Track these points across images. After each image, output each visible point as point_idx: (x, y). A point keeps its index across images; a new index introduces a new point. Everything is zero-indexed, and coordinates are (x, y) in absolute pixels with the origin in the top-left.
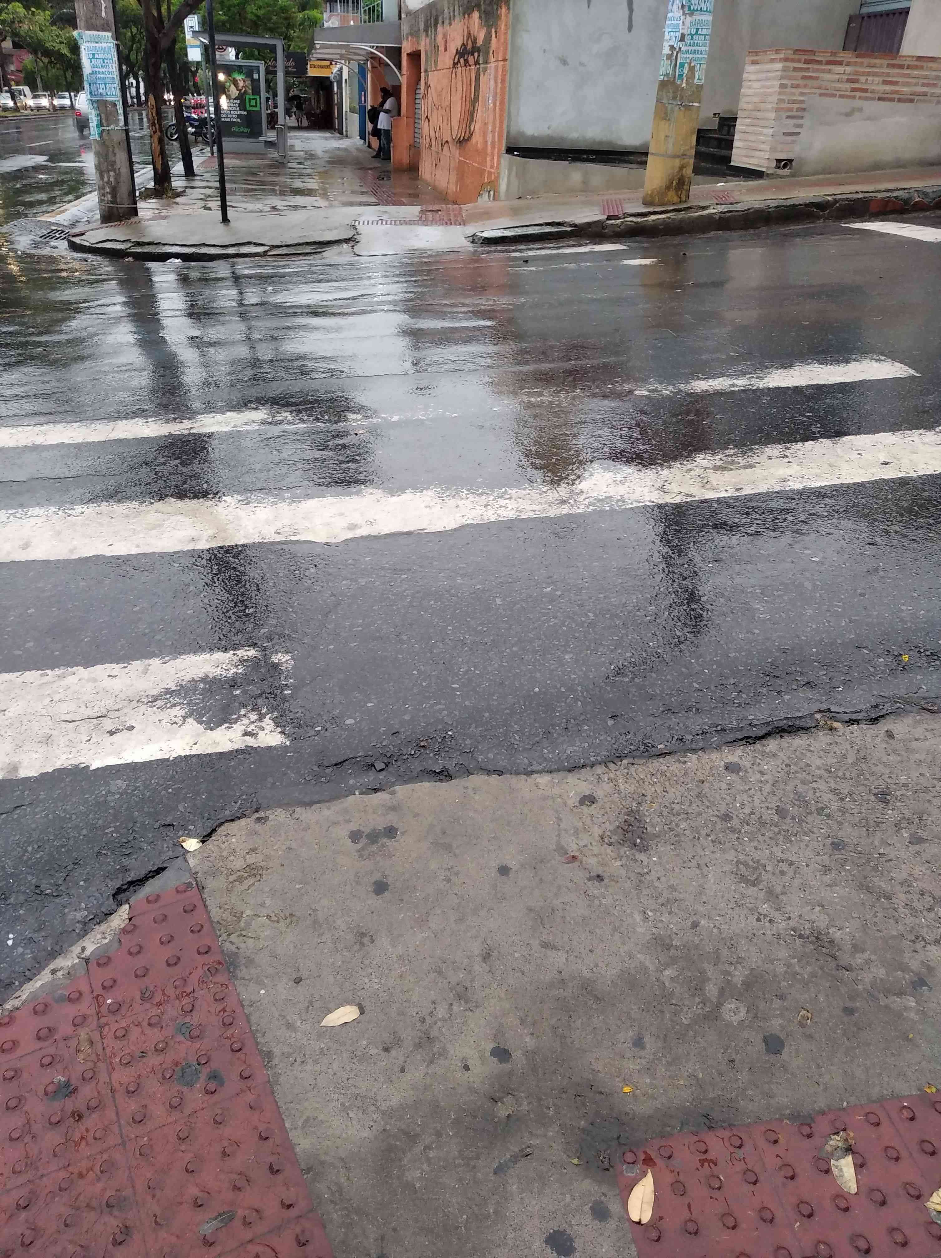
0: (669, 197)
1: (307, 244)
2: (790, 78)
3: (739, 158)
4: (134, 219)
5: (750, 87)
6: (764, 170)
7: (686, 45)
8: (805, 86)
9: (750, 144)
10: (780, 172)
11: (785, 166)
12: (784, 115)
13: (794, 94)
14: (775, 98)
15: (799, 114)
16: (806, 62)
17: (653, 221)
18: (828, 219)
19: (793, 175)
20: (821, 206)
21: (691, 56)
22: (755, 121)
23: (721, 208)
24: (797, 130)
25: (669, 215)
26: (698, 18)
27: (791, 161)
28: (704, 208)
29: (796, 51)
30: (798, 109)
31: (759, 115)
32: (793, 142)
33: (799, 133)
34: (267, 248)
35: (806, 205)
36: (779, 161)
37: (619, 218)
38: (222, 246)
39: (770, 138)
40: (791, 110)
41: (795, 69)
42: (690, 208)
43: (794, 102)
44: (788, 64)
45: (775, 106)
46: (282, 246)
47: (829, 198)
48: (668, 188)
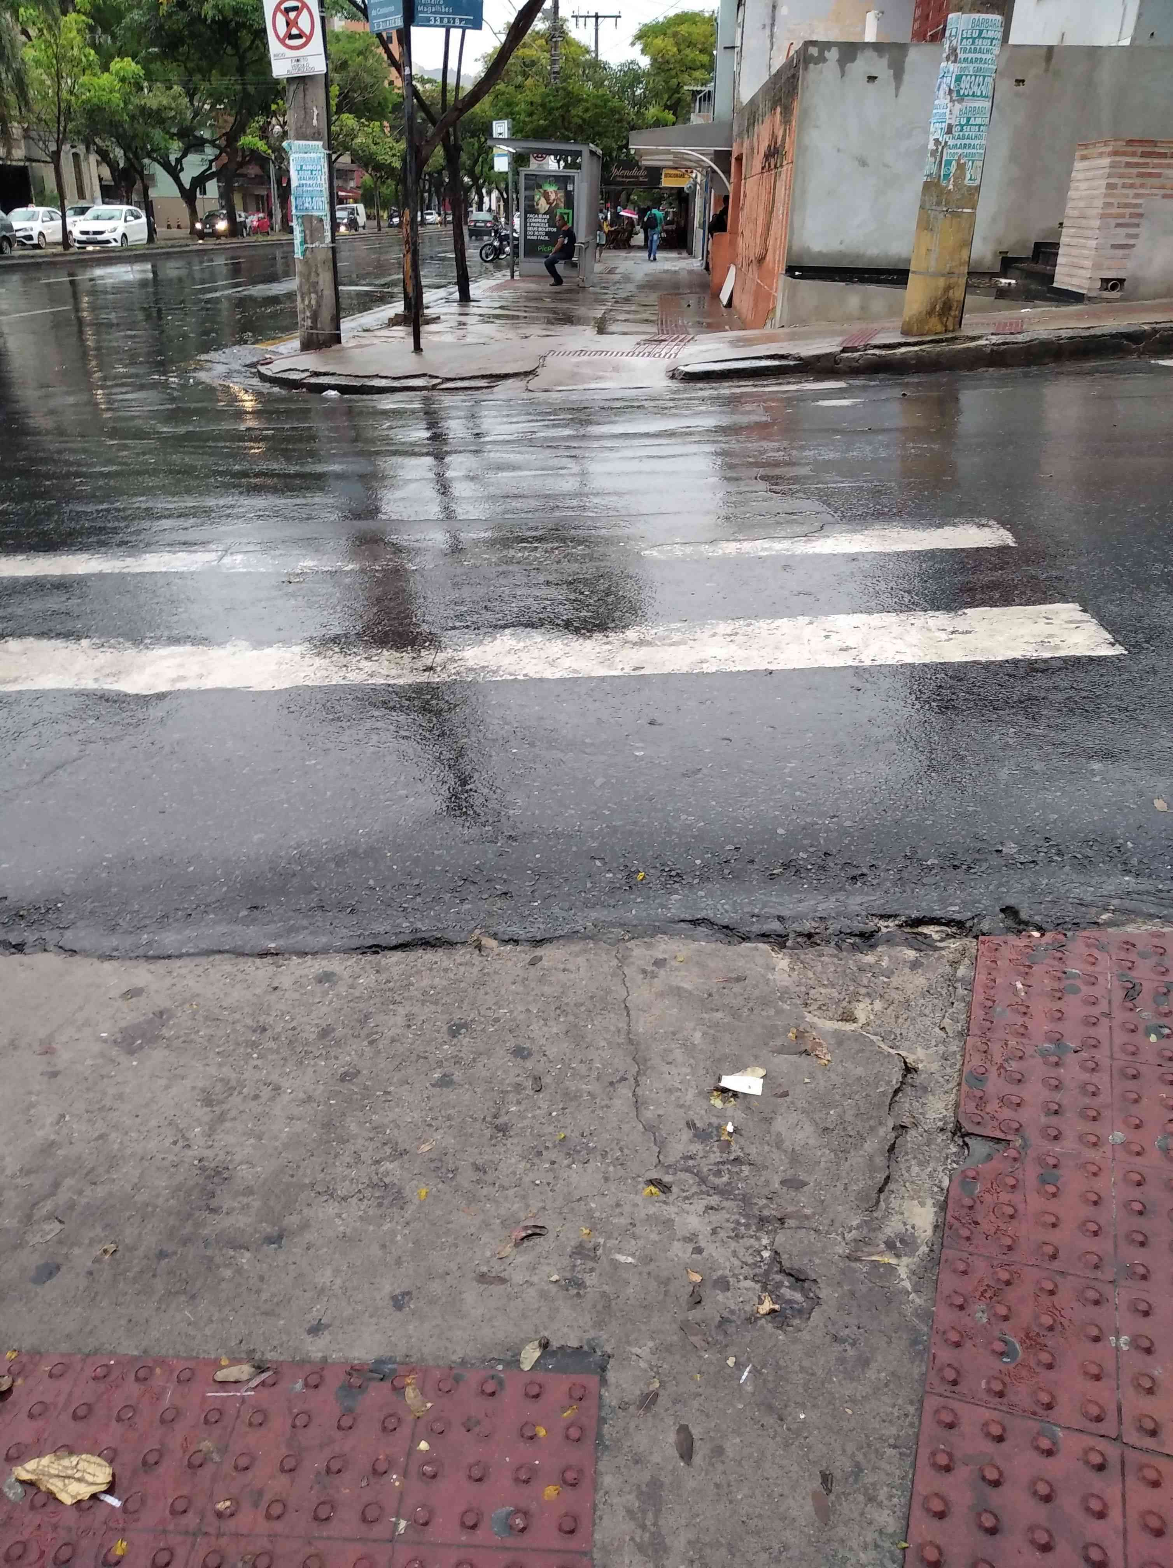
0: (931, 325)
1: (483, 377)
2: (1121, 176)
3: (1063, 280)
4: (335, 347)
5: (1077, 189)
6: (1084, 292)
7: (953, 138)
8: (1142, 186)
9: (1075, 260)
10: (1106, 294)
11: (1113, 288)
12: (1113, 222)
13: (1127, 196)
14: (1099, 203)
15: (1135, 221)
16: (1144, 155)
17: (902, 354)
18: (1143, 353)
19: (1122, 299)
20: (1134, 337)
21: (960, 151)
22: (1081, 231)
23: (995, 339)
24: (1131, 242)
25: (923, 347)
26: (969, 105)
27: (1121, 281)
28: (974, 339)
29: (1130, 142)
30: (1132, 215)
31: (1084, 222)
32: (1126, 257)
33: (1133, 246)
34: (439, 381)
35: (1113, 336)
36: (1105, 281)
37: (858, 351)
38: (394, 378)
39: (1093, 252)
40: (1122, 216)
41: (1128, 165)
42: (956, 338)
43: (1127, 206)
44: (1118, 159)
45: (1101, 211)
46: (455, 379)
47: (1146, 327)
48: (930, 313)
